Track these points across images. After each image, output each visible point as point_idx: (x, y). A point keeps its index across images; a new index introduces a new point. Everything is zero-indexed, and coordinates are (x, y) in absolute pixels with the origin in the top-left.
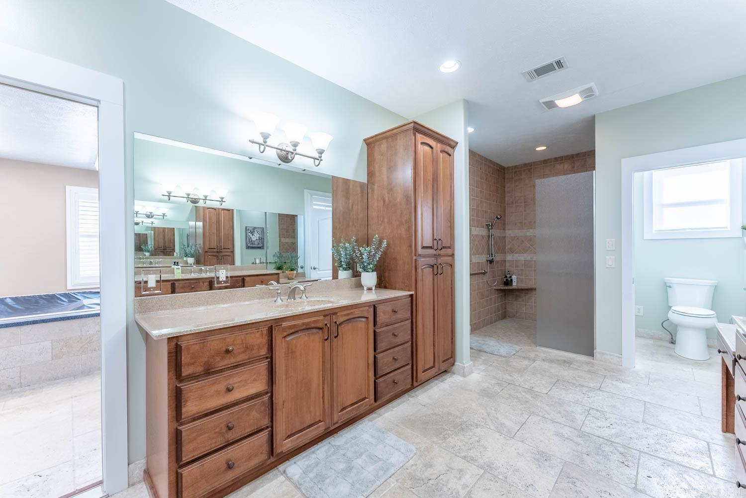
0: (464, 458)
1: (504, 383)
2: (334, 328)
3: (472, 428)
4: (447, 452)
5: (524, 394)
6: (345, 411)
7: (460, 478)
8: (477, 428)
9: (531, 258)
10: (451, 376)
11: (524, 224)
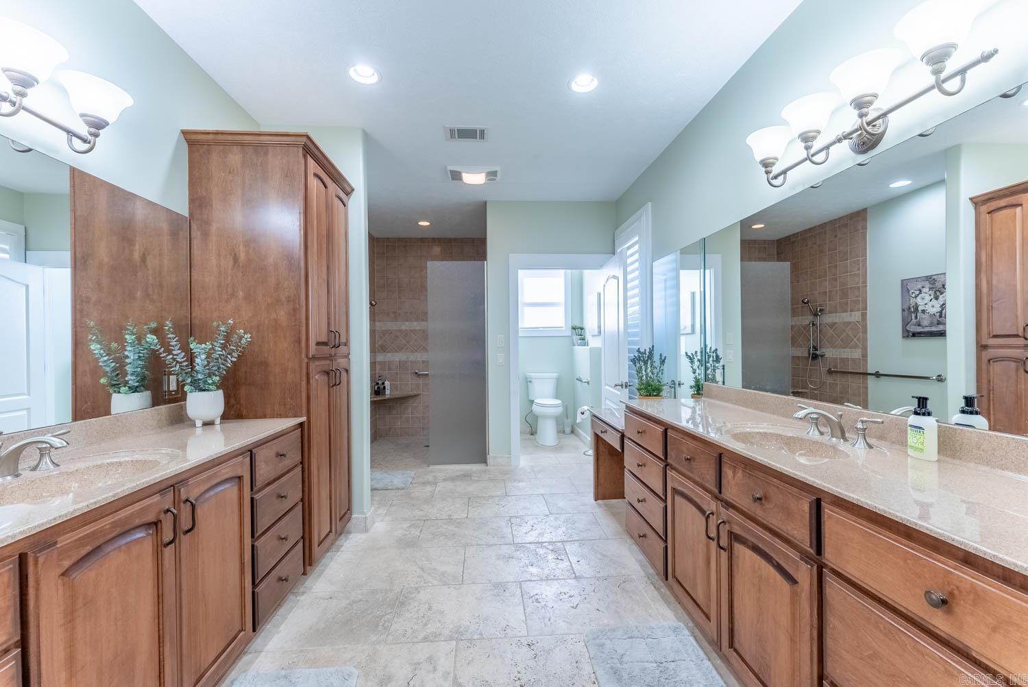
0: (425, 639)
1: (418, 522)
2: (185, 511)
3: (413, 595)
4: (400, 645)
5: (446, 526)
6: (204, 680)
7: (435, 669)
8: (419, 592)
9: (407, 358)
10: (347, 538)
11: (399, 315)
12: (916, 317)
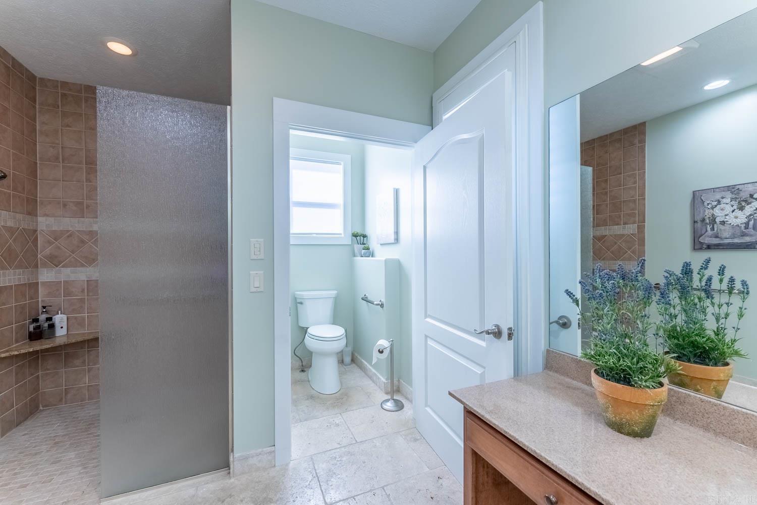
11: (88, 207)
12: (713, 229)
